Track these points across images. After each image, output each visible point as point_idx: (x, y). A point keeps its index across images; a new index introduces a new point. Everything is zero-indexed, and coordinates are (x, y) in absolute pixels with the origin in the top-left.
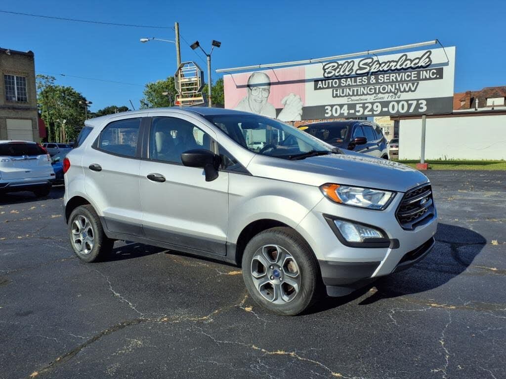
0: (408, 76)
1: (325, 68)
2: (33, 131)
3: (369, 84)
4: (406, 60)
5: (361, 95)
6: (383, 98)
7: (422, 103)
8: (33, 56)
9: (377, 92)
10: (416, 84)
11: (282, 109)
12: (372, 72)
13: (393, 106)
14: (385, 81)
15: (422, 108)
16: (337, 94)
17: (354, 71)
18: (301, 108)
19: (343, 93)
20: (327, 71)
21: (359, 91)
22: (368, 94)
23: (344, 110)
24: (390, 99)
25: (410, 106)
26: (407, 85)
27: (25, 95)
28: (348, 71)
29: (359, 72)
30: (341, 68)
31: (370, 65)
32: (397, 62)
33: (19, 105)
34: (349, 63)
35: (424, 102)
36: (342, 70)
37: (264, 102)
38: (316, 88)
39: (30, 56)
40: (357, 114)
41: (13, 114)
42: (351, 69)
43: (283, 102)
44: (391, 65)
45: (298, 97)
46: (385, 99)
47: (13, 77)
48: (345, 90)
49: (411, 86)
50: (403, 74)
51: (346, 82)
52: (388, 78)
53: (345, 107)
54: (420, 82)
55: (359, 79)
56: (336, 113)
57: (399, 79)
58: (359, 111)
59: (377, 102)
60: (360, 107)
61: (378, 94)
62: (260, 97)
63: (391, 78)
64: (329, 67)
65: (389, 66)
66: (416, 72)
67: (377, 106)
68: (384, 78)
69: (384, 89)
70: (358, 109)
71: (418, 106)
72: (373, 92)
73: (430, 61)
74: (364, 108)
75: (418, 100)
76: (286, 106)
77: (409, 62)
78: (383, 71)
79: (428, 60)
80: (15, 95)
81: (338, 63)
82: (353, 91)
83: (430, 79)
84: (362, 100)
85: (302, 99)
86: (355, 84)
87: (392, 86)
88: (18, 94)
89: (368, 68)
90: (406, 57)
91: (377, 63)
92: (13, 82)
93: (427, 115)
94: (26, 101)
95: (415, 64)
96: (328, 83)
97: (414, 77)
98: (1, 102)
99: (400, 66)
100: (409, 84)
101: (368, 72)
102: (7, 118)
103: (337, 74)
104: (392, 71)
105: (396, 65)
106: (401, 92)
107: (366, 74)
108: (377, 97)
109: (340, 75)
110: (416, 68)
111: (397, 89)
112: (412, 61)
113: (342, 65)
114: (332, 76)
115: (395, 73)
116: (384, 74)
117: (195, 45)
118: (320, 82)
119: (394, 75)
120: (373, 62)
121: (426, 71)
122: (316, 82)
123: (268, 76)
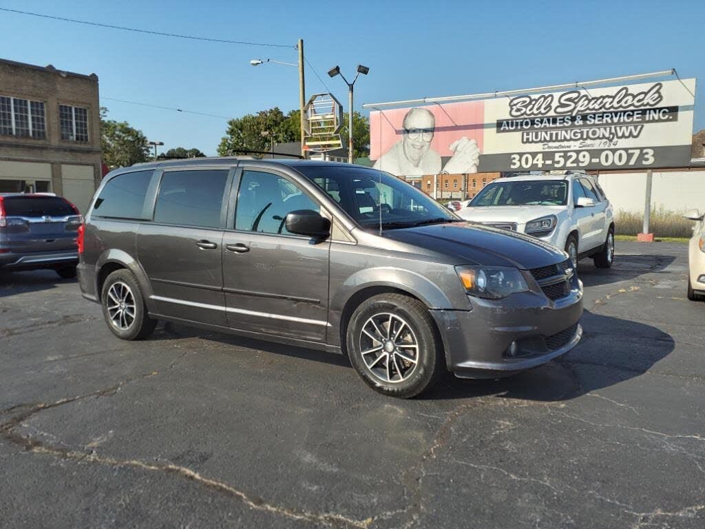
1: (512, 104)
2: (95, 181)
3: (573, 126)
4: (627, 95)
5: (561, 141)
6: (592, 145)
7: (647, 153)
8: (97, 80)
9: (585, 137)
10: (639, 127)
12: (579, 111)
13: (607, 156)
14: (597, 122)
15: (647, 159)
16: (528, 139)
17: (553, 108)
18: (477, 156)
19: (537, 137)
20: (515, 108)
21: (559, 134)
22: (571, 139)
23: (537, 160)
24: (602, 147)
25: (630, 156)
26: (627, 129)
27: (86, 133)
28: (545, 109)
29: (560, 110)
30: (534, 105)
31: (576, 101)
32: (614, 97)
33: (78, 146)
34: (546, 98)
35: (651, 152)
36: (536, 107)
37: (425, 148)
39: (92, 80)
40: (556, 165)
41: (69, 157)
42: (549, 106)
43: (452, 148)
44: (605, 101)
45: (473, 141)
46: (596, 147)
47: (70, 108)
48: (539, 133)
49: (633, 130)
50: (622, 113)
51: (541, 123)
52: (601, 118)
53: (540, 156)
54: (645, 125)
55: (560, 120)
56: (527, 163)
57: (616, 121)
58: (558, 162)
59: (584, 150)
60: (560, 157)
61: (586, 139)
62: (421, 141)
63: (605, 118)
64: (518, 103)
65: (602, 102)
66: (640, 112)
67: (584, 156)
68: (594, 118)
69: (594, 133)
70: (557, 158)
71: (642, 156)
72: (579, 137)
73: (660, 97)
74: (566, 158)
75: (642, 149)
76: (456, 153)
77: (630, 98)
78: (594, 109)
79: (657, 95)
80: (72, 131)
81: (530, 98)
82: (551, 135)
83: (659, 120)
84: (563, 147)
85: (479, 144)
86: (554, 126)
87: (605, 129)
88: (77, 131)
89: (573, 105)
90: (627, 91)
91: (585, 98)
92: (71, 115)
93: (654, 168)
94: (87, 140)
95: (639, 101)
96: (517, 124)
97: (637, 118)
98: (55, 141)
99: (618, 102)
100: (629, 128)
101: (572, 111)
102: (63, 163)
103: (528, 112)
104: (606, 109)
105: (612, 102)
106: (618, 138)
107: (569, 113)
108: (584, 144)
109: (533, 114)
110: (640, 106)
111: (613, 134)
112: (634, 97)
113: (536, 101)
114: (522, 115)
115: (611, 113)
116: (594, 114)
117: (334, 72)
118: (505, 123)
119: (609, 115)
120: (580, 98)
121: (655, 110)
122: (499, 123)
123: (431, 114)
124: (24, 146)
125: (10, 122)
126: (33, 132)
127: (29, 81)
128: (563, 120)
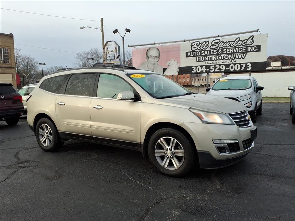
0: (240, 50)
2: (13, 80)
3: (218, 54)
4: (239, 41)
5: (213, 60)
7: (248, 65)
8: (13, 36)
9: (223, 59)
10: (245, 54)
11: (167, 68)
12: (220, 48)
13: (232, 66)
14: (227, 52)
15: (249, 68)
16: (199, 60)
17: (209, 47)
19: (203, 59)
20: (193, 46)
21: (212, 58)
22: (217, 60)
23: (203, 69)
24: (230, 63)
25: (241, 67)
27: (8, 59)
28: (206, 47)
29: (212, 47)
30: (201, 45)
32: (234, 42)
33: (4, 65)
34: (206, 42)
35: (250, 65)
37: (156, 64)
38: (187, 56)
39: (11, 36)
40: (211, 71)
43: (167, 64)
44: (230, 43)
45: (176, 61)
46: (227, 63)
47: (1, 49)
48: (204, 57)
49: (243, 56)
50: (238, 48)
51: (204, 53)
52: (229, 51)
53: (204, 67)
54: (247, 53)
55: (212, 51)
56: (199, 70)
57: (235, 52)
59: (223, 64)
60: (213, 67)
62: (154, 61)
63: (231, 51)
64: (195, 44)
65: (229, 44)
66: (245, 48)
67: (223, 67)
68: (226, 51)
69: (226, 57)
70: (211, 68)
71: (246, 67)
72: (220, 59)
73: (253, 41)
74: (215, 68)
75: (246, 63)
76: (169, 66)
77: (241, 42)
78: (226, 47)
80: (2, 59)
81: (199, 42)
82: (209, 58)
83: (253, 51)
84: (214, 63)
85: (179, 62)
86: (210, 54)
87: (231, 55)
88: (4, 59)
89: (217, 45)
90: (239, 39)
91: (222, 42)
92: (1, 52)
93: (251, 71)
94: (8, 63)
95: (244, 43)
96: (194, 53)
97: (244, 50)
99: (236, 44)
100: (241, 54)
101: (217, 48)
103: (199, 49)
104: (231, 46)
105: (233, 44)
106: (236, 59)
107: (216, 49)
108: (222, 62)
109: (201, 49)
110: (245, 45)
111: (234, 57)
113: (202, 43)
114: (196, 49)
115: (233, 48)
116: (226, 49)
117: (116, 31)
118: (189, 53)
119: (232, 49)
120: (220, 42)
121: (251, 47)
122: (187, 53)
123: (158, 50)
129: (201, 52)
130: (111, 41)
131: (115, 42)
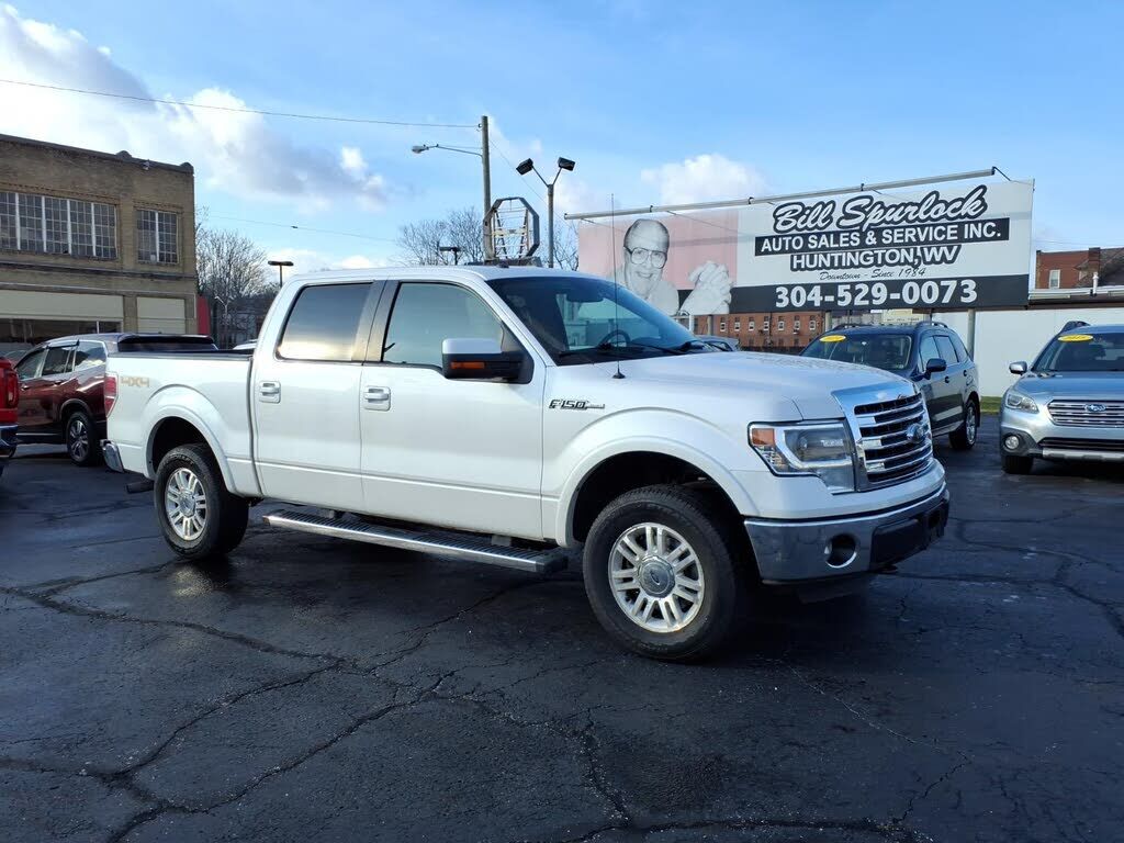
0: (940, 233)
1: (777, 214)
2: (185, 321)
3: (863, 245)
4: (937, 202)
5: (846, 267)
6: (890, 274)
7: (966, 286)
8: (193, 173)
9: (880, 262)
10: (955, 248)
11: (691, 291)
12: (871, 224)
13: (911, 289)
14: (896, 241)
15: (967, 295)
16: (799, 265)
17: (835, 220)
18: (728, 288)
19: (811, 263)
20: (781, 219)
21: (844, 259)
22: (860, 265)
23: (814, 296)
24: (903, 277)
25: (943, 290)
26: (938, 250)
27: (174, 250)
28: (824, 221)
29: (843, 223)
30: (808, 216)
31: (867, 210)
32: (919, 205)
33: (162, 269)
34: (825, 206)
35: (972, 285)
36: (811, 218)
37: (655, 277)
38: (758, 252)
39: (186, 171)
40: (840, 303)
41: (150, 286)
42: (829, 218)
43: (693, 277)
44: (907, 211)
45: (722, 268)
46: (895, 277)
47: (153, 215)
48: (816, 256)
49: (947, 253)
50: (931, 228)
51: (818, 240)
52: (901, 235)
53: (817, 290)
54: (964, 245)
55: (844, 237)
56: (798, 299)
57: (922, 239)
58: (843, 299)
59: (879, 281)
60: (845, 290)
61: (880, 265)
62: (649, 266)
63: (907, 235)
64: (786, 212)
65: (903, 212)
66: (956, 226)
67: (879, 290)
68: (892, 235)
69: (893, 256)
70: (841, 292)
71: (959, 291)
72: (872, 262)
73: (984, 205)
74: (854, 293)
75: (959, 280)
76: (699, 284)
77: (942, 206)
78: (892, 222)
79: (979, 202)
80: (154, 248)
81: (802, 205)
82: (832, 259)
83: (983, 239)
84: (849, 277)
85: (731, 272)
86: (837, 246)
87: (908, 250)
88: (161, 248)
89: (863, 216)
90: (938, 196)
91: (879, 206)
92: (153, 225)
93: (977, 307)
94: (175, 261)
95: (954, 211)
96: (784, 242)
97: (952, 235)
98: (129, 263)
99: (925, 213)
100: (941, 249)
101: (861, 224)
102: (138, 296)
103: (800, 226)
104: (908, 221)
105: (917, 212)
106: (926, 263)
107: (858, 228)
108: (878, 272)
109: (806, 228)
110: (956, 218)
111: (918, 257)
112: (947, 205)
113: (812, 209)
114: (790, 230)
115: (915, 227)
116: (892, 229)
117: (526, 167)
118: (767, 241)
119: (913, 230)
120: (872, 205)
121: (976, 223)
122: (759, 241)
123: (664, 228)
124: (83, 271)
125: (65, 235)
126: (98, 249)
127: (94, 176)
128: (849, 237)
129: (805, 237)
130: (511, 199)
131: (523, 200)
